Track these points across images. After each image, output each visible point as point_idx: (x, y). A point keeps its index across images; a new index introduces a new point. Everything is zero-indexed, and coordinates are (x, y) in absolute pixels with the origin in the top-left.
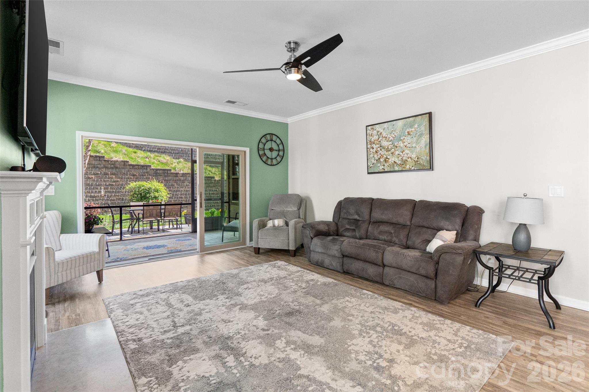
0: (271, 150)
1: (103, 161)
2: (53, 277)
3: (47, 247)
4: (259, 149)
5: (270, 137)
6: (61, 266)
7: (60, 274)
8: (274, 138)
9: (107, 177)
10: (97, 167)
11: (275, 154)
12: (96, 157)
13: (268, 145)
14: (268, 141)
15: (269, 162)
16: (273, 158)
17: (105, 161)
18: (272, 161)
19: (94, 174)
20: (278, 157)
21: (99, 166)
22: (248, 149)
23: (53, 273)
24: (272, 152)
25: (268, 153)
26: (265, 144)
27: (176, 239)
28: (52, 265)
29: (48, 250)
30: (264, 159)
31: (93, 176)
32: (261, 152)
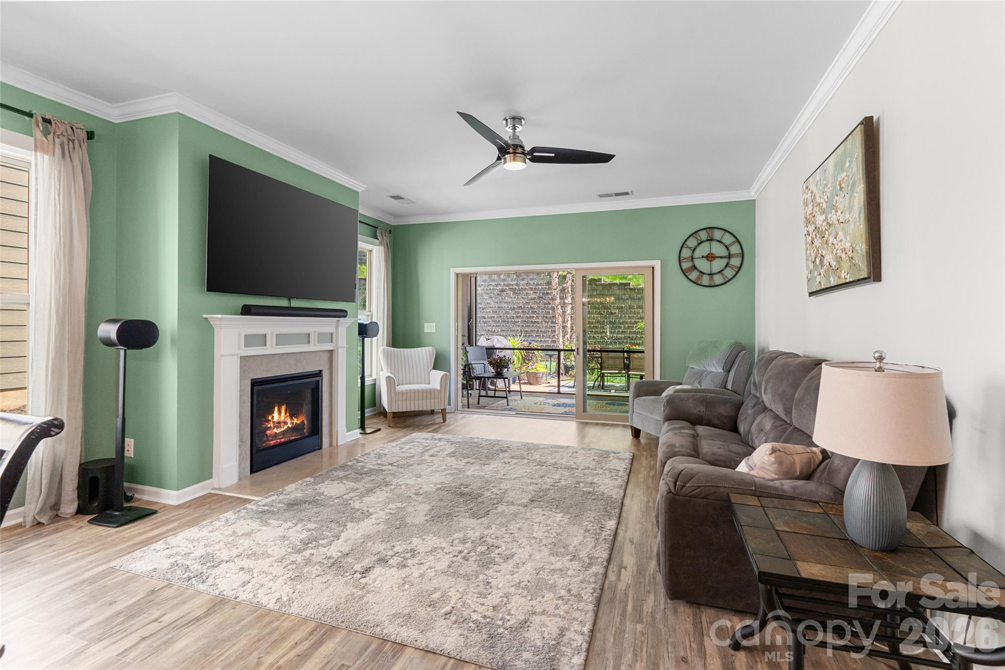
0: (710, 257)
1: (628, 290)
2: (394, 404)
3: (389, 377)
4: (682, 259)
5: (709, 233)
6: (400, 395)
7: (400, 403)
8: (717, 234)
9: (632, 311)
10: (622, 299)
11: (718, 265)
12: (621, 284)
13: (703, 250)
14: (702, 242)
15: (705, 280)
16: (713, 272)
17: (631, 289)
18: (711, 279)
19: (618, 308)
20: (728, 269)
21: (623, 297)
22: (659, 262)
23: (394, 401)
24: (711, 261)
25: (702, 265)
26: (695, 249)
27: (607, 402)
28: (393, 395)
29: (390, 380)
30: (694, 275)
31: (617, 311)
32: (686, 265)
